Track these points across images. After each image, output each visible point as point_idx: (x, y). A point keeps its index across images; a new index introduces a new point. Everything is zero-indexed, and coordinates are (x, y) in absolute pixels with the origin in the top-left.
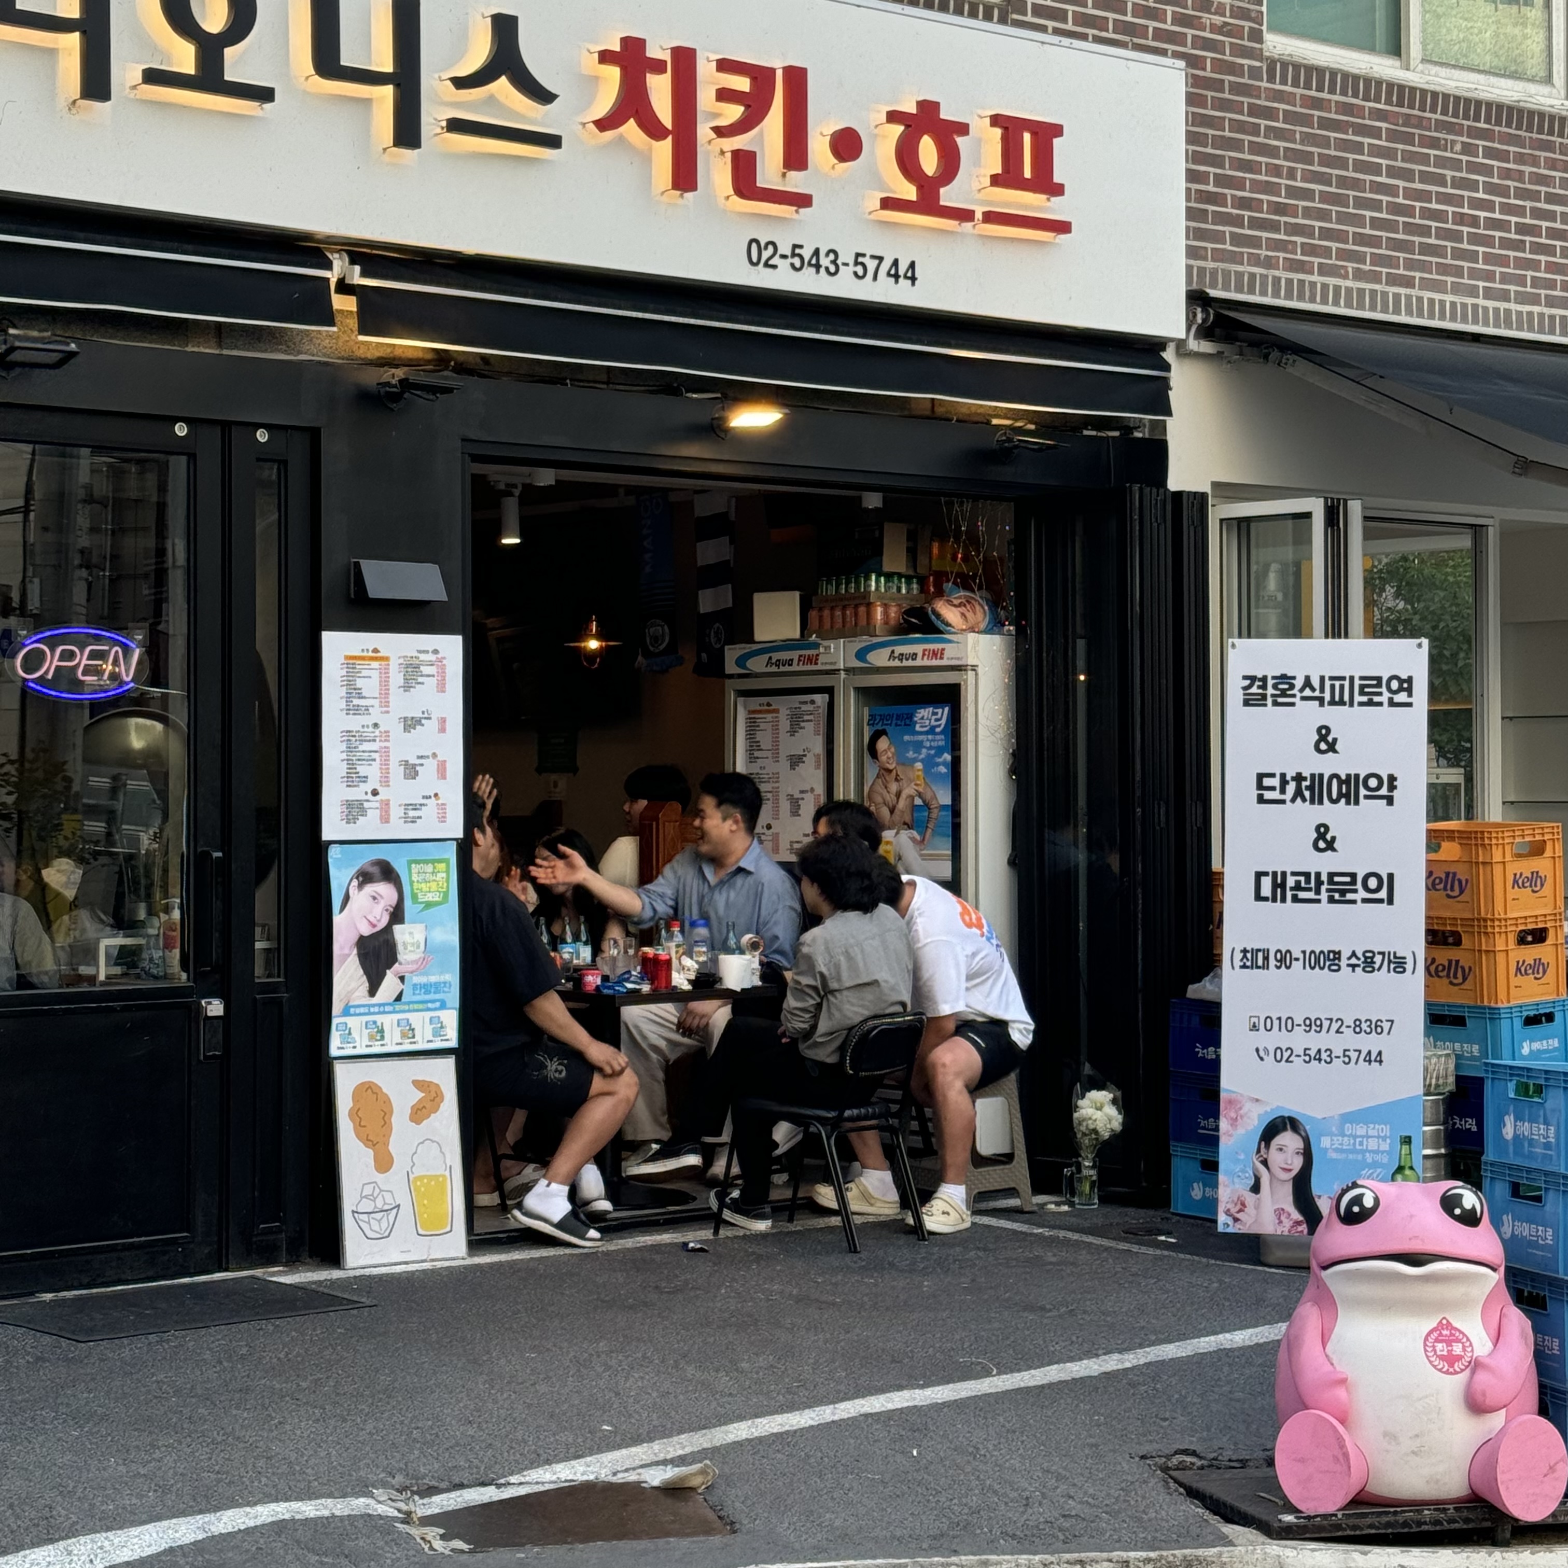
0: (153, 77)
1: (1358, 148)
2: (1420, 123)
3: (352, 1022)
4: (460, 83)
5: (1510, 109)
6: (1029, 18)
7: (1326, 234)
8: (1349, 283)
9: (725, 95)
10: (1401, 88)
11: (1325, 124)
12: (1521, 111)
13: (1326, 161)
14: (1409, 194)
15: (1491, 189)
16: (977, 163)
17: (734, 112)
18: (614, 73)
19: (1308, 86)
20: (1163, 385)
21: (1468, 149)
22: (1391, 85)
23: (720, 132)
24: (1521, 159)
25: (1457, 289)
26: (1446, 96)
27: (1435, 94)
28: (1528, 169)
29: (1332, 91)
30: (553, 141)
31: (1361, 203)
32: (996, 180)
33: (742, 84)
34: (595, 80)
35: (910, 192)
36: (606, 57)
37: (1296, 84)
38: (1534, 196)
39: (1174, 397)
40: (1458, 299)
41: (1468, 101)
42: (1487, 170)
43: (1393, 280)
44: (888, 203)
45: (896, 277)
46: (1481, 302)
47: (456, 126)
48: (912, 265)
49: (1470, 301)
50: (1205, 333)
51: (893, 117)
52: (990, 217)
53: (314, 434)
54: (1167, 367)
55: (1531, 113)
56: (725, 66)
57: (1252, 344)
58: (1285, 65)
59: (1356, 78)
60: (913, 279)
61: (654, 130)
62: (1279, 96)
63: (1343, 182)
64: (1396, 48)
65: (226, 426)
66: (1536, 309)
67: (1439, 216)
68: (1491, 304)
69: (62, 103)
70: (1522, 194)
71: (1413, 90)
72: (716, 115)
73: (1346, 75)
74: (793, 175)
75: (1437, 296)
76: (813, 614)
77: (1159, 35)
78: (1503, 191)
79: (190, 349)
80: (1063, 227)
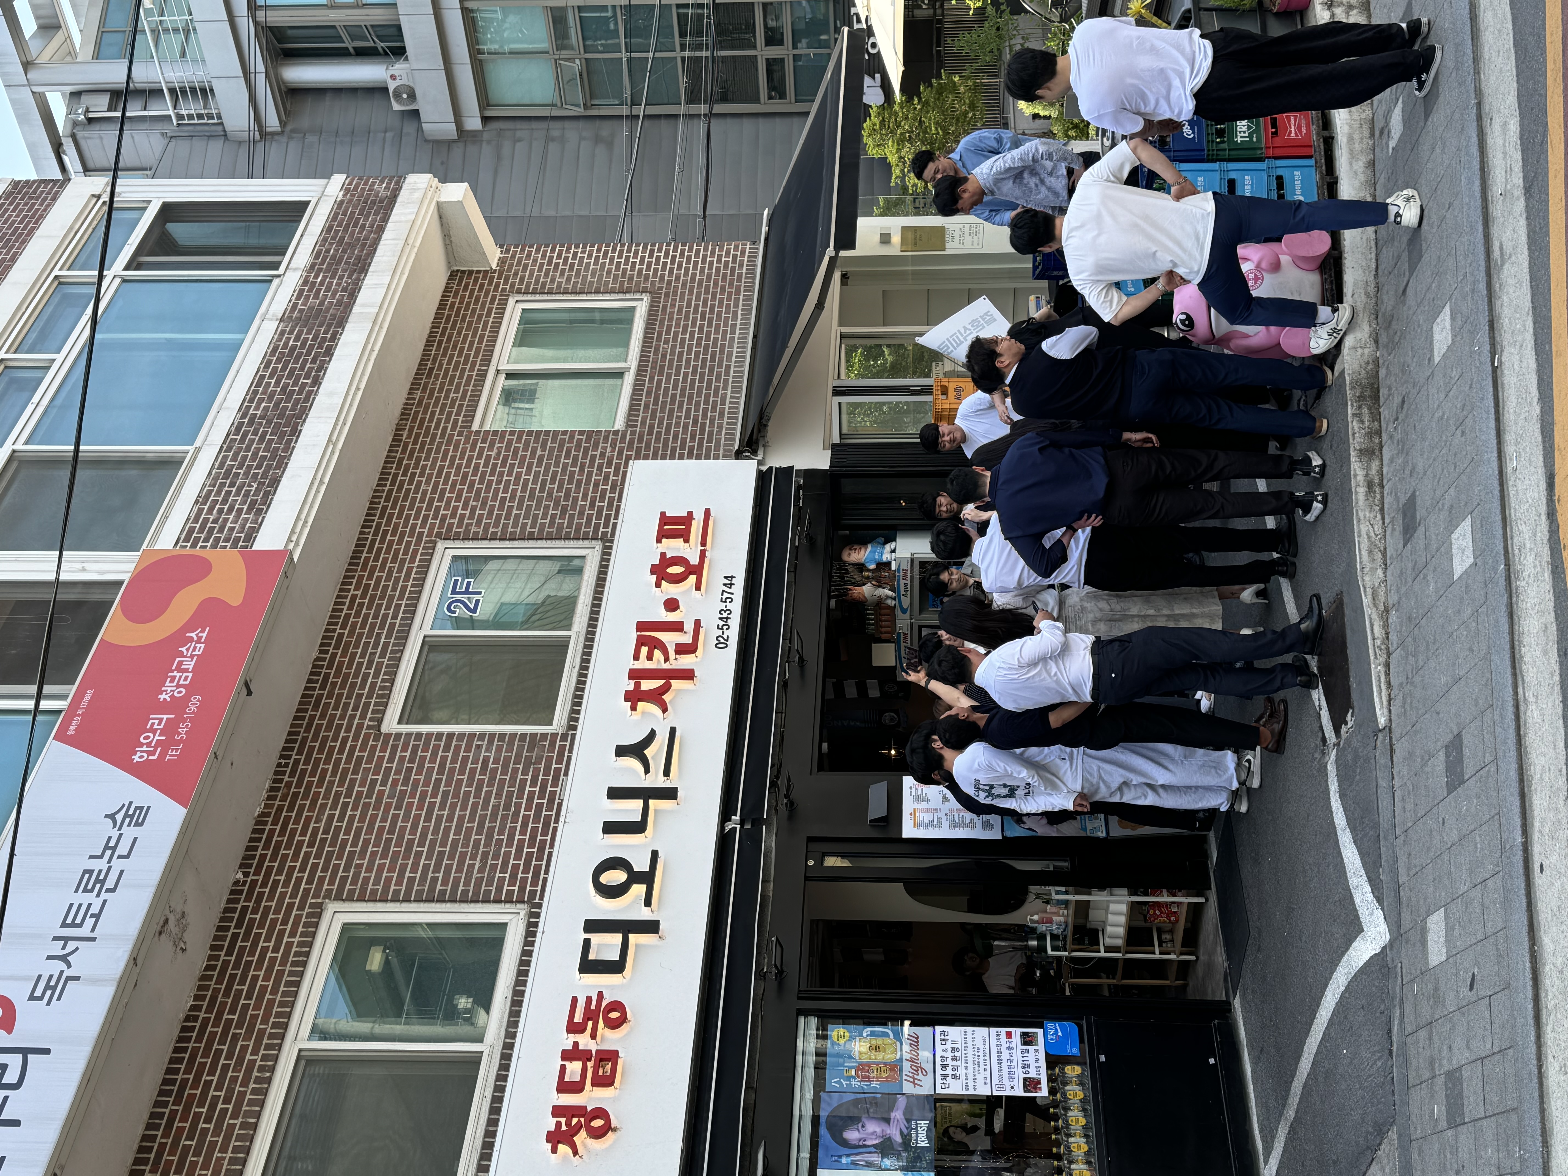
0: (648, 903)
1: (666, 389)
2: (655, 362)
3: (1089, 827)
4: (647, 771)
5: (647, 324)
6: (610, 530)
7: (706, 402)
8: (729, 392)
9: (650, 658)
10: (639, 370)
11: (656, 402)
12: (648, 319)
13: (673, 402)
14: (687, 367)
15: (684, 332)
16: (678, 549)
17: (657, 654)
18: (640, 705)
19: (639, 410)
20: (779, 469)
21: (666, 342)
22: (637, 375)
23: (667, 659)
24: (671, 319)
25: (731, 346)
26: (642, 351)
27: (641, 356)
28: (675, 316)
29: (641, 400)
30: (673, 731)
31: (692, 387)
32: (687, 541)
33: (644, 650)
34: (643, 713)
35: (692, 579)
36: (634, 708)
37: (638, 416)
38: (687, 314)
39: (784, 464)
40: (736, 345)
41: (644, 342)
42: (676, 334)
43: (727, 373)
44: (698, 587)
45: (731, 584)
46: (737, 335)
47: (667, 773)
48: (726, 578)
49: (736, 341)
50: (755, 452)
51: (658, 585)
52: (703, 543)
53: (810, 840)
54: (771, 468)
55: (649, 315)
56: (636, 657)
57: (759, 431)
58: (629, 420)
59: (634, 390)
60: (732, 577)
61: (666, 688)
62: (643, 423)
63: (682, 395)
64: (619, 374)
65: (807, 878)
66: (740, 312)
67: (697, 354)
68: (738, 332)
69: (661, 943)
70: (687, 318)
71: (639, 365)
72: (659, 661)
73: (633, 394)
74: (685, 629)
75: (734, 355)
76: (884, 636)
77: (616, 474)
78: (685, 327)
79: (771, 894)
80: (707, 512)
